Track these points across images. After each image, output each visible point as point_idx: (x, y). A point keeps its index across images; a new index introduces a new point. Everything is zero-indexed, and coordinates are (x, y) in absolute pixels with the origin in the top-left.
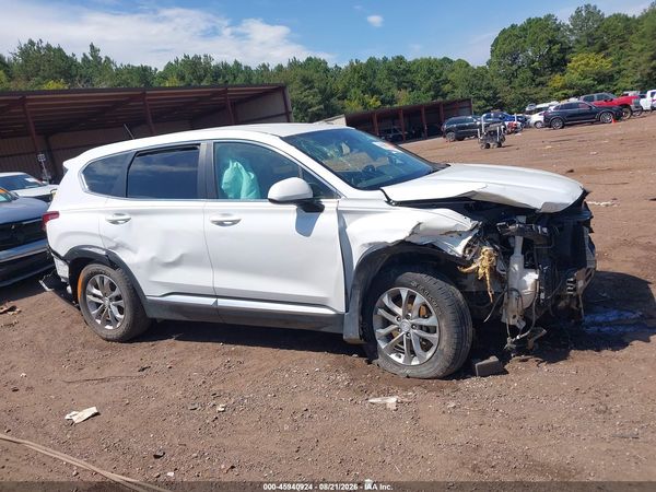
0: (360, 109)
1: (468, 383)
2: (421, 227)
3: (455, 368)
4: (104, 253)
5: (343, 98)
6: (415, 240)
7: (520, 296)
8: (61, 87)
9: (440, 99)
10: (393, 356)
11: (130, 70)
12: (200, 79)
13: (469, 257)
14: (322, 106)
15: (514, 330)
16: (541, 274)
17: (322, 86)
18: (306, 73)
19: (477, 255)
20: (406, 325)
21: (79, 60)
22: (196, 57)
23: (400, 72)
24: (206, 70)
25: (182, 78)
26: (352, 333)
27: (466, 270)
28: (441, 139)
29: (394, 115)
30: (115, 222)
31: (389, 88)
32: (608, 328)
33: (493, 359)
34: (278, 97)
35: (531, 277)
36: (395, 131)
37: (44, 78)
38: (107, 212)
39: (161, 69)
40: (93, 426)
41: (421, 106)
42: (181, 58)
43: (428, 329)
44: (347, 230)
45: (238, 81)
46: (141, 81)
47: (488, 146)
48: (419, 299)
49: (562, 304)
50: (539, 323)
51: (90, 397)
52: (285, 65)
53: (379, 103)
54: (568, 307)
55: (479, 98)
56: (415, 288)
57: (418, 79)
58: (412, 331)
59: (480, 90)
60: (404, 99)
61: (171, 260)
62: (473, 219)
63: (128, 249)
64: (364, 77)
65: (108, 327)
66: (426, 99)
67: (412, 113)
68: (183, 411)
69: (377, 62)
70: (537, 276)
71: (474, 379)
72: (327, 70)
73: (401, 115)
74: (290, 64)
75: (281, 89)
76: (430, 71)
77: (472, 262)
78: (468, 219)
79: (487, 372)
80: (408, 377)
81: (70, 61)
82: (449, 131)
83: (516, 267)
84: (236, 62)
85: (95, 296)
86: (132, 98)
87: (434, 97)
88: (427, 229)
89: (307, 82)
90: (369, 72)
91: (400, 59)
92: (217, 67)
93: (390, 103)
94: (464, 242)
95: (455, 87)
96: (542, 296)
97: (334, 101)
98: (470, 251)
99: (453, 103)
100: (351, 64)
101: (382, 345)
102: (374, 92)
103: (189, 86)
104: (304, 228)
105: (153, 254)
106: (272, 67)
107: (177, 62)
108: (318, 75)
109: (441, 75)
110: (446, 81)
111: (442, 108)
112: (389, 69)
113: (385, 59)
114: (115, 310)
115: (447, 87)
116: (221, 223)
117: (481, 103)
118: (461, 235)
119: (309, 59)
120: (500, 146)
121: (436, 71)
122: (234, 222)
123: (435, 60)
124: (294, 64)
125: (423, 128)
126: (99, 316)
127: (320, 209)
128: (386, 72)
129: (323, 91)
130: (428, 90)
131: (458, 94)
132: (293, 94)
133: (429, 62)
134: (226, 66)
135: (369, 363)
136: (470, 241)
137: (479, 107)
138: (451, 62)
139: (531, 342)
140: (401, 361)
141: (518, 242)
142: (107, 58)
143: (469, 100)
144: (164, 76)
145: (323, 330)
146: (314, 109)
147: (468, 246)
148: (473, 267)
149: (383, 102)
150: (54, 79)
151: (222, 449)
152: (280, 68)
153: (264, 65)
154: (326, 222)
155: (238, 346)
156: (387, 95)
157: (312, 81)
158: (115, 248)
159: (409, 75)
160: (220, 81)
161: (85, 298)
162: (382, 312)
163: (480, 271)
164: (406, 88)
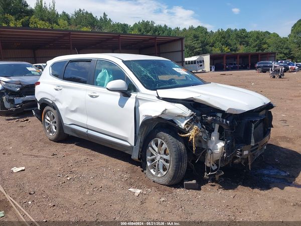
0: (219, 52)
1: (179, 191)
2: (167, 111)
3: (174, 182)
4: (51, 102)
5: (212, 46)
6: (163, 117)
7: (212, 153)
8: (88, 30)
9: (260, 52)
10: (152, 171)
11: (119, 25)
12: (148, 32)
13: (187, 129)
14: (201, 49)
15: (209, 169)
16: (226, 143)
17: (203, 39)
18: (196, 33)
19: (191, 129)
20: (159, 157)
21: (99, 19)
22: (147, 21)
23: (242, 36)
24: (151, 28)
25: (140, 30)
26: (135, 156)
27: (183, 135)
28: (255, 71)
29: (235, 57)
30: (56, 90)
31: (236, 44)
32: (267, 178)
33: (194, 182)
34: (179, 43)
35: (221, 145)
36: (235, 64)
37: (83, 26)
38: (54, 85)
39: (132, 26)
40: (19, 175)
41: (249, 54)
42: (141, 21)
43: (167, 161)
44: (139, 108)
45: (164, 35)
46: (122, 30)
47: (274, 77)
48: (165, 146)
49: (236, 161)
50: (222, 169)
51: (26, 162)
52: (187, 29)
53: (229, 50)
54: (240, 163)
55: (281, 53)
56: (163, 140)
57: (251, 40)
58: (160, 160)
59: (282, 49)
60: (242, 49)
61: (73, 109)
62: (192, 111)
63: (60, 102)
64: (224, 37)
65: (51, 134)
66: (253, 51)
67: (244, 57)
68: (55, 176)
69: (232, 31)
70: (223, 145)
71: (182, 189)
72: (206, 32)
73: (238, 57)
74: (190, 28)
75: (181, 39)
76: (258, 38)
77: (188, 132)
78: (190, 111)
79: (189, 187)
80: (154, 182)
81: (94, 19)
82: (258, 67)
83: (214, 138)
84: (165, 25)
85: (48, 120)
86: (114, 37)
87: (258, 50)
88: (169, 113)
89: (196, 37)
90: (227, 35)
91: (244, 30)
92: (156, 27)
93: (235, 51)
94: (186, 122)
95: (269, 46)
96: (225, 156)
97: (207, 47)
98: (188, 127)
99: (267, 54)
100: (219, 30)
101: (149, 164)
102: (228, 45)
103: (142, 34)
104: (122, 104)
105: (67, 106)
106: (181, 29)
107: (139, 23)
108: (202, 34)
109: (263, 39)
110: (265, 43)
111: (260, 56)
112: (237, 35)
113: (236, 30)
114: (54, 127)
115: (265, 46)
116: (92, 96)
117: (282, 55)
118: (186, 118)
119: (199, 27)
120: (280, 77)
121: (261, 37)
122: (97, 97)
123: (262, 32)
124: (191, 28)
125: (249, 64)
126: (48, 129)
127: (129, 96)
128: (235, 36)
129: (202, 42)
130: (254, 47)
131: (270, 50)
132: (188, 42)
133: (258, 33)
134: (160, 27)
135: (143, 171)
136: (188, 121)
137: (280, 57)
138: (269, 33)
139: (217, 177)
140: (154, 173)
141: (217, 126)
142: (110, 19)
143: (275, 53)
144: (132, 29)
145: (126, 152)
146: (197, 50)
147: (187, 124)
148: (188, 134)
149: (231, 50)
150: (87, 26)
151: (57, 196)
152: (185, 29)
153: (177, 28)
154: (131, 102)
155: (96, 153)
156: (233, 47)
157: (198, 37)
158: (55, 101)
159: (246, 39)
160: (157, 33)
161: (44, 120)
162: (150, 148)
163: (191, 137)
164: (244, 44)
